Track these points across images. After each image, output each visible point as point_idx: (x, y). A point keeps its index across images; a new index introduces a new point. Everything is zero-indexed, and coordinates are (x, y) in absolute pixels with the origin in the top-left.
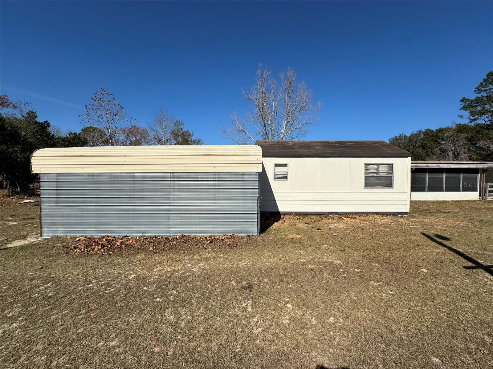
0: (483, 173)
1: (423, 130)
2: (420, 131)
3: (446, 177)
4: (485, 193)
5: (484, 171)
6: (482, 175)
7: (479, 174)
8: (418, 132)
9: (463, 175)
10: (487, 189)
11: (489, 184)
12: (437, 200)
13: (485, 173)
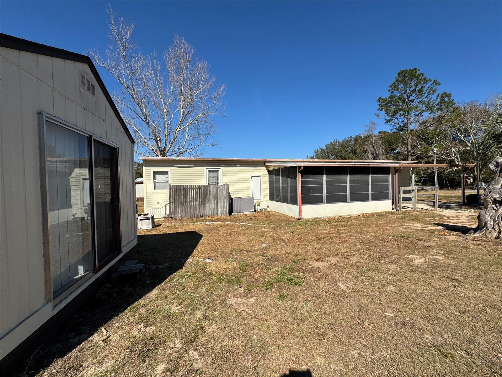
0: (395, 173)
1: (354, 137)
2: (351, 137)
3: (350, 180)
4: (399, 201)
5: (397, 170)
6: (394, 176)
7: (391, 175)
8: (350, 138)
9: (371, 176)
10: (401, 195)
11: (402, 188)
12: (340, 215)
13: (397, 174)
